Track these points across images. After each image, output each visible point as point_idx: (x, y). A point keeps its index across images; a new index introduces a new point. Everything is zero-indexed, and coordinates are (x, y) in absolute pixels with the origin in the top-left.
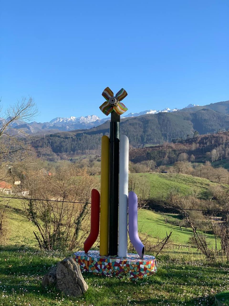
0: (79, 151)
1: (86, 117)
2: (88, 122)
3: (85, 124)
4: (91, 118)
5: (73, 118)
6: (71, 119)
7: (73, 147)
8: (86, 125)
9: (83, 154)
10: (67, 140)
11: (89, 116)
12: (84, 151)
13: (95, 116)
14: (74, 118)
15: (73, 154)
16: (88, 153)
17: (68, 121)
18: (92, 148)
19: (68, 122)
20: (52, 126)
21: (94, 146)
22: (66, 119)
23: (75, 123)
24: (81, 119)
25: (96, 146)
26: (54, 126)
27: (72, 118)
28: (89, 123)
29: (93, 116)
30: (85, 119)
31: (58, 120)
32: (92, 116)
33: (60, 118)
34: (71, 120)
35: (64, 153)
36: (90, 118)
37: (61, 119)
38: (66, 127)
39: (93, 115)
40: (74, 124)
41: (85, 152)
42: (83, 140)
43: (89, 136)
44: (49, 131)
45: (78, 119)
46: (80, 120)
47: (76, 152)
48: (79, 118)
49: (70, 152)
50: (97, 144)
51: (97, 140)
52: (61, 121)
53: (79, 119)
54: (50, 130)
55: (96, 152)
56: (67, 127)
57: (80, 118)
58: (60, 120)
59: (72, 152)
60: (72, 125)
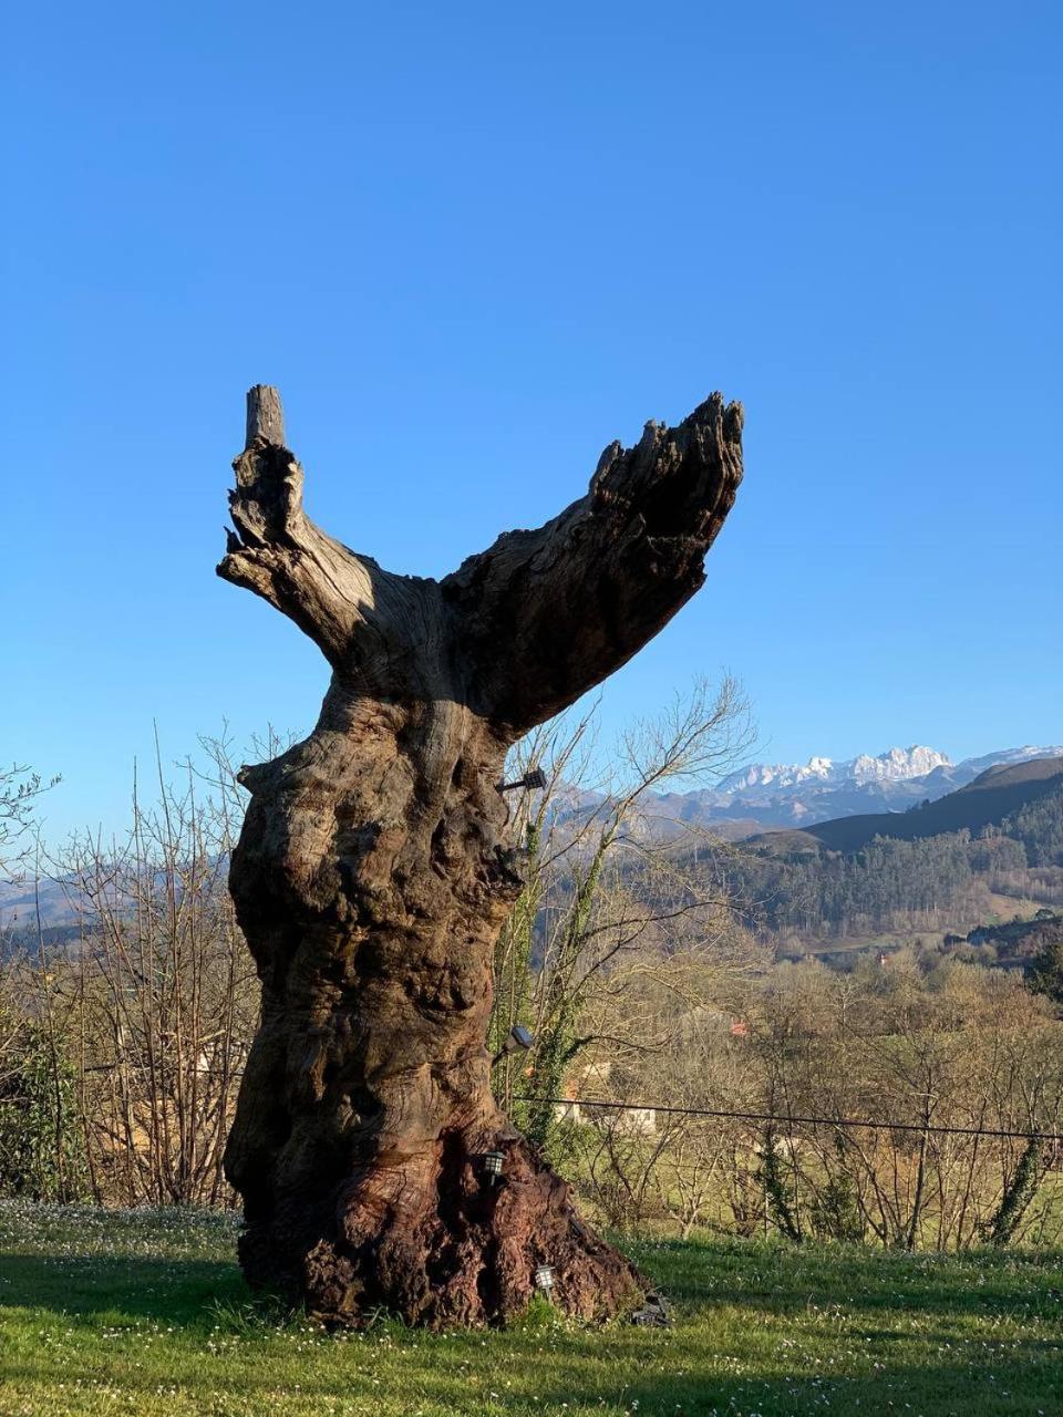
0: (861, 917)
1: (885, 757)
2: (896, 779)
3: (880, 788)
4: (909, 762)
5: (821, 766)
6: (814, 772)
7: (828, 899)
8: (886, 797)
9: (878, 929)
10: (800, 867)
11: (898, 751)
12: (884, 918)
13: (927, 750)
14: (827, 762)
15: (835, 933)
16: (904, 926)
17: (799, 778)
18: (921, 902)
19: (800, 783)
20: (728, 805)
21: (929, 893)
22: (791, 770)
23: (831, 786)
24: (862, 769)
25: (940, 893)
26: (737, 808)
27: (815, 765)
28: (900, 783)
29: (916, 750)
30: (880, 765)
31: (753, 778)
32: (910, 751)
33: (759, 769)
34: (815, 778)
35: (789, 930)
36: (903, 761)
37: (765, 772)
38: (790, 808)
39: (916, 747)
40: (830, 790)
41: (891, 922)
42: (876, 865)
43: (903, 847)
44: (714, 830)
45: (846, 768)
46: (857, 772)
47: (845, 925)
48: (850, 762)
49: (817, 925)
50: (945, 882)
51: (946, 861)
52: (766, 781)
53: (853, 768)
54: (717, 823)
55: (943, 917)
56: (798, 807)
57: (856, 762)
58: (761, 778)
59: (826, 924)
60: (820, 797)
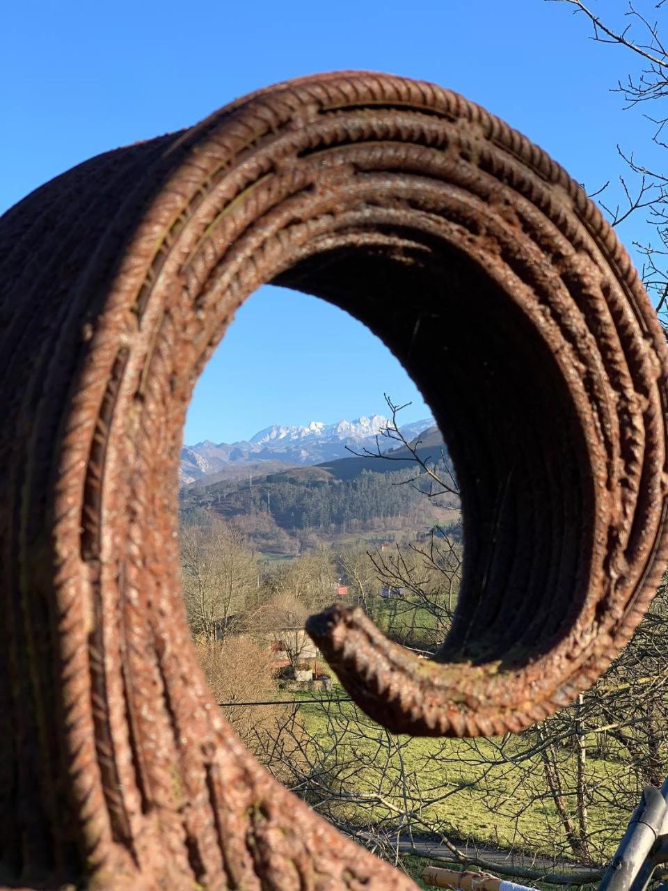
0: (354, 521)
1: (356, 422)
2: (363, 436)
3: (355, 441)
4: (371, 425)
5: (317, 427)
6: (312, 431)
7: (335, 511)
8: (358, 446)
9: (365, 529)
10: (316, 490)
11: (364, 418)
12: (369, 521)
13: (382, 418)
14: (320, 425)
15: (338, 531)
16: (380, 527)
17: (303, 435)
18: (391, 512)
19: (304, 437)
20: (259, 451)
21: (396, 506)
22: (298, 430)
23: (323, 439)
24: (342, 429)
25: (403, 506)
26: (265, 453)
27: (313, 426)
28: (367, 438)
29: (375, 418)
30: (353, 427)
31: (274, 433)
32: (372, 418)
33: (278, 429)
34: (313, 434)
35: (311, 529)
36: (367, 424)
37: (281, 430)
38: (298, 453)
39: (375, 416)
40: (323, 442)
41: (372, 524)
42: (363, 489)
43: (380, 477)
44: (256, 467)
45: (332, 429)
46: (339, 431)
47: (344, 525)
48: (334, 425)
49: (327, 526)
50: (405, 498)
51: (406, 486)
52: (282, 437)
53: (336, 429)
54: (254, 462)
55: (404, 520)
56: (303, 452)
57: (338, 425)
58: (279, 434)
59: (333, 526)
60: (317, 447)
